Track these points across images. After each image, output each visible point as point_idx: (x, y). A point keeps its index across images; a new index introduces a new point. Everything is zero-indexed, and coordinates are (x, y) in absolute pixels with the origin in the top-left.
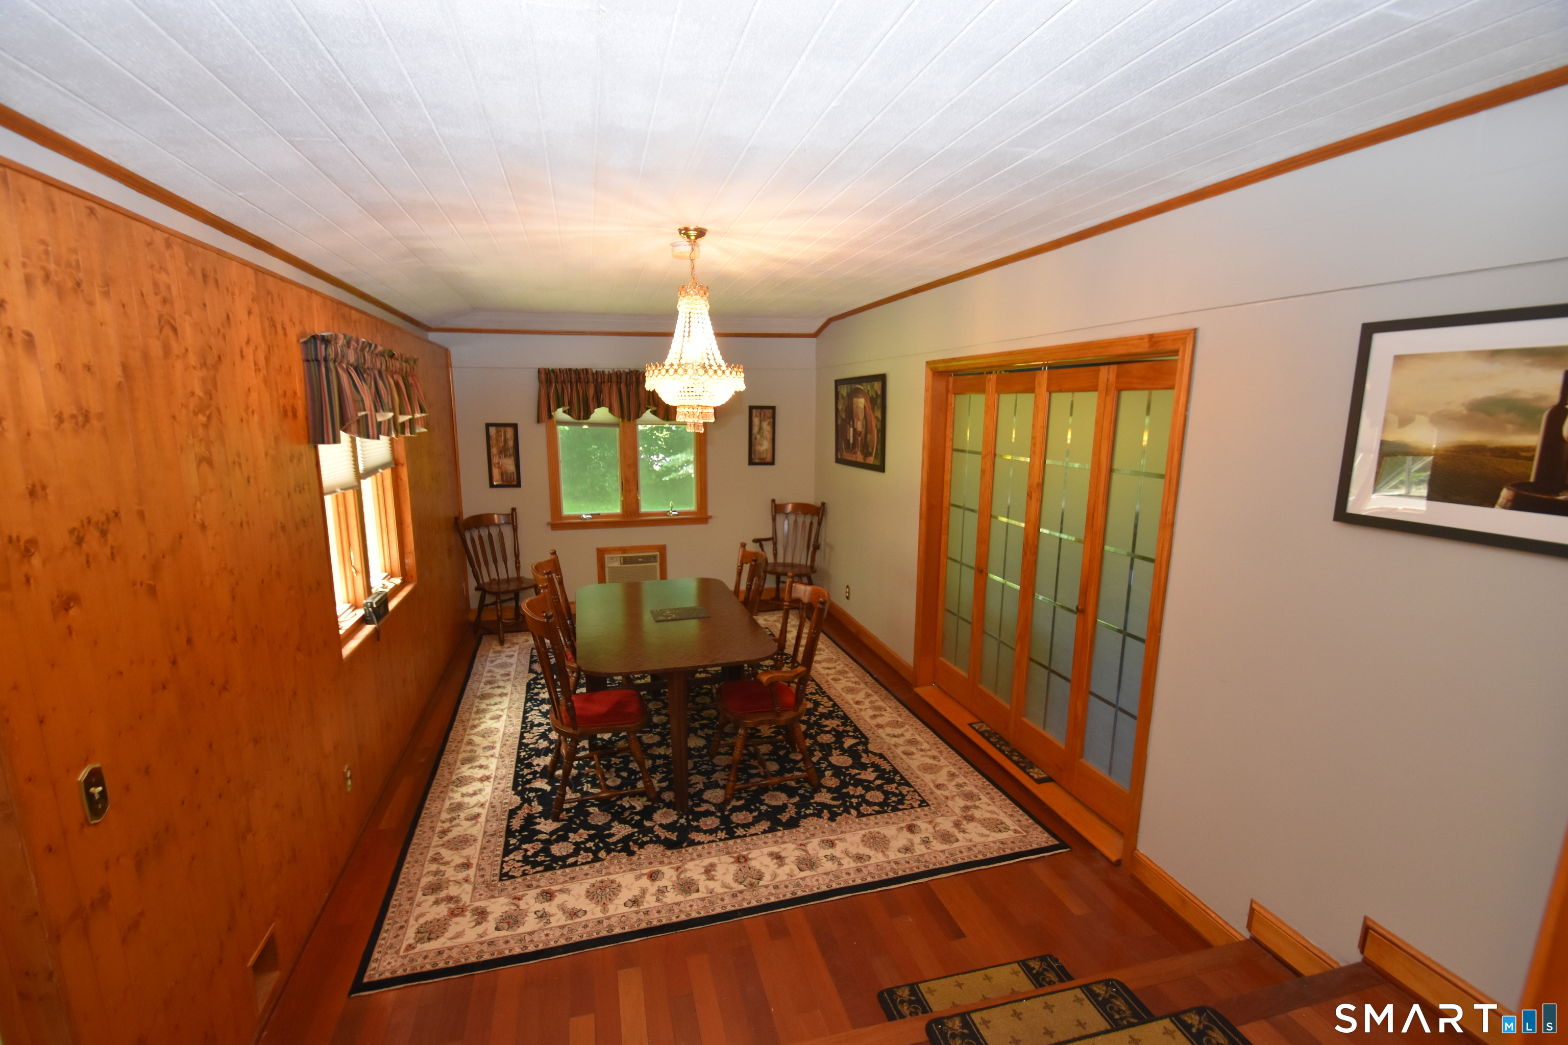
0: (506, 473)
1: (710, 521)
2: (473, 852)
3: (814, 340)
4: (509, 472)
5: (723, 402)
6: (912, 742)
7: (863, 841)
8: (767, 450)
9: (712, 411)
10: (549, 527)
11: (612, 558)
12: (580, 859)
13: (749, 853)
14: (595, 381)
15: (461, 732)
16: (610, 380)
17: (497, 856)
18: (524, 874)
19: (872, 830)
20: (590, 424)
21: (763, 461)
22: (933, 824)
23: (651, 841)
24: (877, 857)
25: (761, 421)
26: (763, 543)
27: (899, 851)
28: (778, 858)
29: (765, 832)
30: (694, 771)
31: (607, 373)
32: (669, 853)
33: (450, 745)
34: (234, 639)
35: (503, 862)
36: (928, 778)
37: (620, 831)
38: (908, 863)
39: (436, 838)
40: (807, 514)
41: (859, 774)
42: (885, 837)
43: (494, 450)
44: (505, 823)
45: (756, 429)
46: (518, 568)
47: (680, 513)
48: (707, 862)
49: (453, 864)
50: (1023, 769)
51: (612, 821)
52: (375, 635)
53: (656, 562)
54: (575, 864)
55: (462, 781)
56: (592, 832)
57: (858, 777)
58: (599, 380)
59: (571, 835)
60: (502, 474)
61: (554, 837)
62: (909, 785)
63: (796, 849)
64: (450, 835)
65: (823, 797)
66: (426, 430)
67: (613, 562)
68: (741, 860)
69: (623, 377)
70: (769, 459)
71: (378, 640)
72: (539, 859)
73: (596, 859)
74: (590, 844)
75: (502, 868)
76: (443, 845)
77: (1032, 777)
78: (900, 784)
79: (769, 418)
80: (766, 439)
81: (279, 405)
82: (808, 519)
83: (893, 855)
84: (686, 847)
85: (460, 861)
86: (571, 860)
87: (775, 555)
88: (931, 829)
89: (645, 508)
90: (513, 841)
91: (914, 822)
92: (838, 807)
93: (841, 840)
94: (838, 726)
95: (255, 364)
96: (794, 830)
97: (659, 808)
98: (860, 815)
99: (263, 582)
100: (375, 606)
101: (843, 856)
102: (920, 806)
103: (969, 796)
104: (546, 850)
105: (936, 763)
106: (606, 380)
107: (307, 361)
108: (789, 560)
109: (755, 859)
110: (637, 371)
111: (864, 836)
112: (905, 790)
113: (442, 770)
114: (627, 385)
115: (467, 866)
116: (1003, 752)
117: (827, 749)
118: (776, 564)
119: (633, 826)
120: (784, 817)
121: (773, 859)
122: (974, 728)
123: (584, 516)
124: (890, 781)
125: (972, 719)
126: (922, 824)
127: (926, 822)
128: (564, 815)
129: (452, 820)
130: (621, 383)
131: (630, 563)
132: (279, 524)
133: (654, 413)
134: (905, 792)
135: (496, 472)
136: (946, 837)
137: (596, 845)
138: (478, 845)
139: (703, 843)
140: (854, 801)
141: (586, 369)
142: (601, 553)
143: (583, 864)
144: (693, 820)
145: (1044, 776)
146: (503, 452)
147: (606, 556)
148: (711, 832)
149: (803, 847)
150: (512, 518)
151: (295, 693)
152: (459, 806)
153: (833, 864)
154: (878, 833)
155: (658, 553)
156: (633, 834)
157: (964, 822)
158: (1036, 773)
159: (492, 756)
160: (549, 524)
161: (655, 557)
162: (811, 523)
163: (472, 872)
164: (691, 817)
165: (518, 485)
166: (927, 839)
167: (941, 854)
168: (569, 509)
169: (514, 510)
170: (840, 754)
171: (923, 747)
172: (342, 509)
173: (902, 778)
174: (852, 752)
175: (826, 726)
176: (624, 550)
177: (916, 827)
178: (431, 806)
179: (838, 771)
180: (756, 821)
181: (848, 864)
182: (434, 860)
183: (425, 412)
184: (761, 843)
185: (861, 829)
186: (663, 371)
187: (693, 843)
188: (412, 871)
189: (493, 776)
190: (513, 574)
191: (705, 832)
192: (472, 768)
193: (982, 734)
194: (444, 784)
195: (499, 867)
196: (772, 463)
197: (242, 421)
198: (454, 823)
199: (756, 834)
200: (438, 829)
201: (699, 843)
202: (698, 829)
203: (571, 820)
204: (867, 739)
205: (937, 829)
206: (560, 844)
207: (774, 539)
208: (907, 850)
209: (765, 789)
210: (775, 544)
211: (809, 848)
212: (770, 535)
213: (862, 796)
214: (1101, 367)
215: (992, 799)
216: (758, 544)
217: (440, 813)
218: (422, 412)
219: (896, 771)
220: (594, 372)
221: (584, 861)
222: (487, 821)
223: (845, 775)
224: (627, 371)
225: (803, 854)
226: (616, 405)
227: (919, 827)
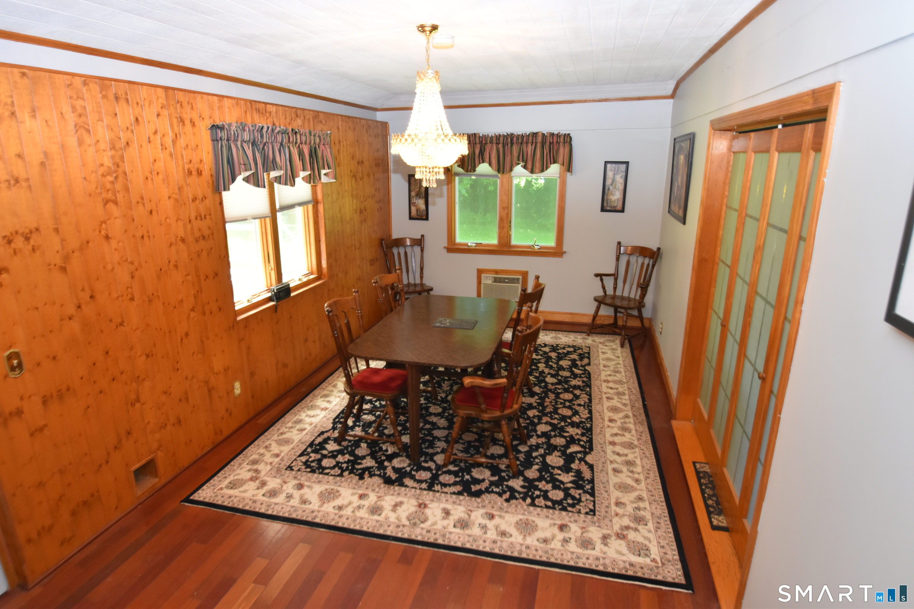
0: (420, 210)
1: (565, 255)
2: (286, 449)
3: (671, 101)
4: (422, 209)
6: (629, 463)
7: (517, 523)
8: (618, 199)
10: (445, 250)
11: (487, 277)
12: (332, 472)
13: (430, 504)
14: (481, 143)
15: (335, 378)
16: (491, 142)
17: (295, 455)
18: (299, 470)
19: (530, 518)
20: (477, 175)
21: (613, 209)
22: (584, 530)
23: (379, 476)
24: (517, 538)
25: (614, 174)
26: (604, 277)
27: (538, 540)
28: (447, 513)
29: (454, 493)
30: (444, 439)
31: (490, 136)
32: (382, 486)
33: (324, 385)
34: (132, 299)
35: (295, 460)
36: (615, 494)
37: (369, 462)
38: (536, 550)
39: (276, 436)
40: (646, 257)
41: (559, 475)
42: (537, 526)
43: (413, 194)
44: (314, 438)
45: (609, 182)
46: (422, 278)
47: (541, 248)
48: (399, 499)
49: (272, 453)
50: (709, 513)
51: (368, 455)
52: (275, 308)
53: (519, 283)
54: (327, 474)
55: (312, 408)
56: (352, 458)
57: (557, 477)
58: (484, 142)
59: (340, 456)
60: (417, 210)
61: (330, 454)
62: (592, 494)
63: (464, 512)
64: (284, 436)
65: (517, 484)
66: (335, 181)
67: (487, 280)
68: (422, 506)
69: (501, 139)
70: (619, 207)
71: (276, 312)
72: (313, 464)
73: (341, 475)
74: (344, 466)
75: (292, 463)
76: (276, 440)
77: (711, 522)
78: (585, 492)
79: (622, 171)
80: (619, 190)
81: (184, 169)
82: (647, 261)
83: (531, 541)
84: (396, 486)
85: (276, 451)
86: (327, 471)
87: (615, 288)
88: (579, 533)
89: (515, 241)
90: (309, 450)
91: (569, 524)
92: (520, 493)
93: (500, 516)
94: (578, 434)
95: (162, 145)
96: (473, 499)
97: (401, 456)
98: (533, 504)
99: (161, 270)
100: (275, 291)
101: (493, 528)
102: (587, 513)
103: (639, 520)
104: (319, 461)
105: (635, 485)
106: (488, 141)
107: (213, 140)
108: (626, 294)
109: (432, 508)
111: (521, 520)
112: (585, 497)
113: (308, 399)
114: (504, 146)
115: (277, 455)
116: (703, 492)
117: (551, 449)
118: (614, 297)
119: (376, 462)
120: (474, 488)
121: (442, 513)
122: (695, 467)
123: (469, 244)
124: (578, 487)
125: (700, 457)
126: (574, 527)
127: (579, 527)
128: (344, 443)
129: (292, 427)
130: (499, 143)
131: (500, 282)
132: (179, 238)
133: (525, 167)
134: (583, 499)
135: (413, 209)
136: (586, 544)
137: (347, 467)
138: (291, 446)
139: (408, 487)
140: (537, 493)
141: (475, 134)
142: (480, 272)
143: (332, 475)
144: (414, 471)
145: (724, 524)
146: (418, 195)
147: (482, 275)
148: (420, 482)
149: (470, 512)
150: (419, 242)
151: (187, 335)
152: (300, 421)
153: (481, 531)
154: (533, 522)
155: (521, 277)
156: (372, 467)
157: (614, 538)
158: (720, 520)
159: (339, 397)
160: (445, 247)
161: (518, 279)
162: (648, 265)
163: (277, 460)
164: (415, 468)
165: (427, 219)
166: (568, 540)
167: (569, 554)
168: (460, 239)
169: (423, 236)
170: (559, 456)
171: (635, 470)
172: (264, 230)
173: (593, 488)
174: (569, 459)
175: (568, 432)
176: (496, 272)
177: (568, 528)
178: (288, 417)
179: (545, 467)
180: (455, 484)
181: (492, 534)
182: (266, 447)
183: (331, 169)
184: (444, 500)
185: (524, 514)
187: (402, 485)
188: (252, 450)
189: (330, 409)
190: (418, 281)
191: (415, 480)
192: (324, 401)
193: (698, 473)
194: (303, 406)
195: (290, 462)
196: (622, 211)
197: (147, 178)
198: (291, 430)
199: (447, 493)
200: (281, 431)
201: (406, 486)
202: (413, 477)
203: (346, 448)
204: (591, 449)
205: (585, 535)
206: (330, 459)
207: (615, 276)
208: (545, 541)
209: (479, 465)
210: (616, 279)
211: (473, 515)
212: (612, 271)
213: (546, 492)
215: (657, 528)
216: (599, 278)
217: (288, 422)
219: (592, 481)
220: (481, 135)
221: (333, 474)
222: (307, 434)
223: (548, 471)
224: (505, 134)
225: (467, 516)
226: (494, 161)
227: (570, 528)
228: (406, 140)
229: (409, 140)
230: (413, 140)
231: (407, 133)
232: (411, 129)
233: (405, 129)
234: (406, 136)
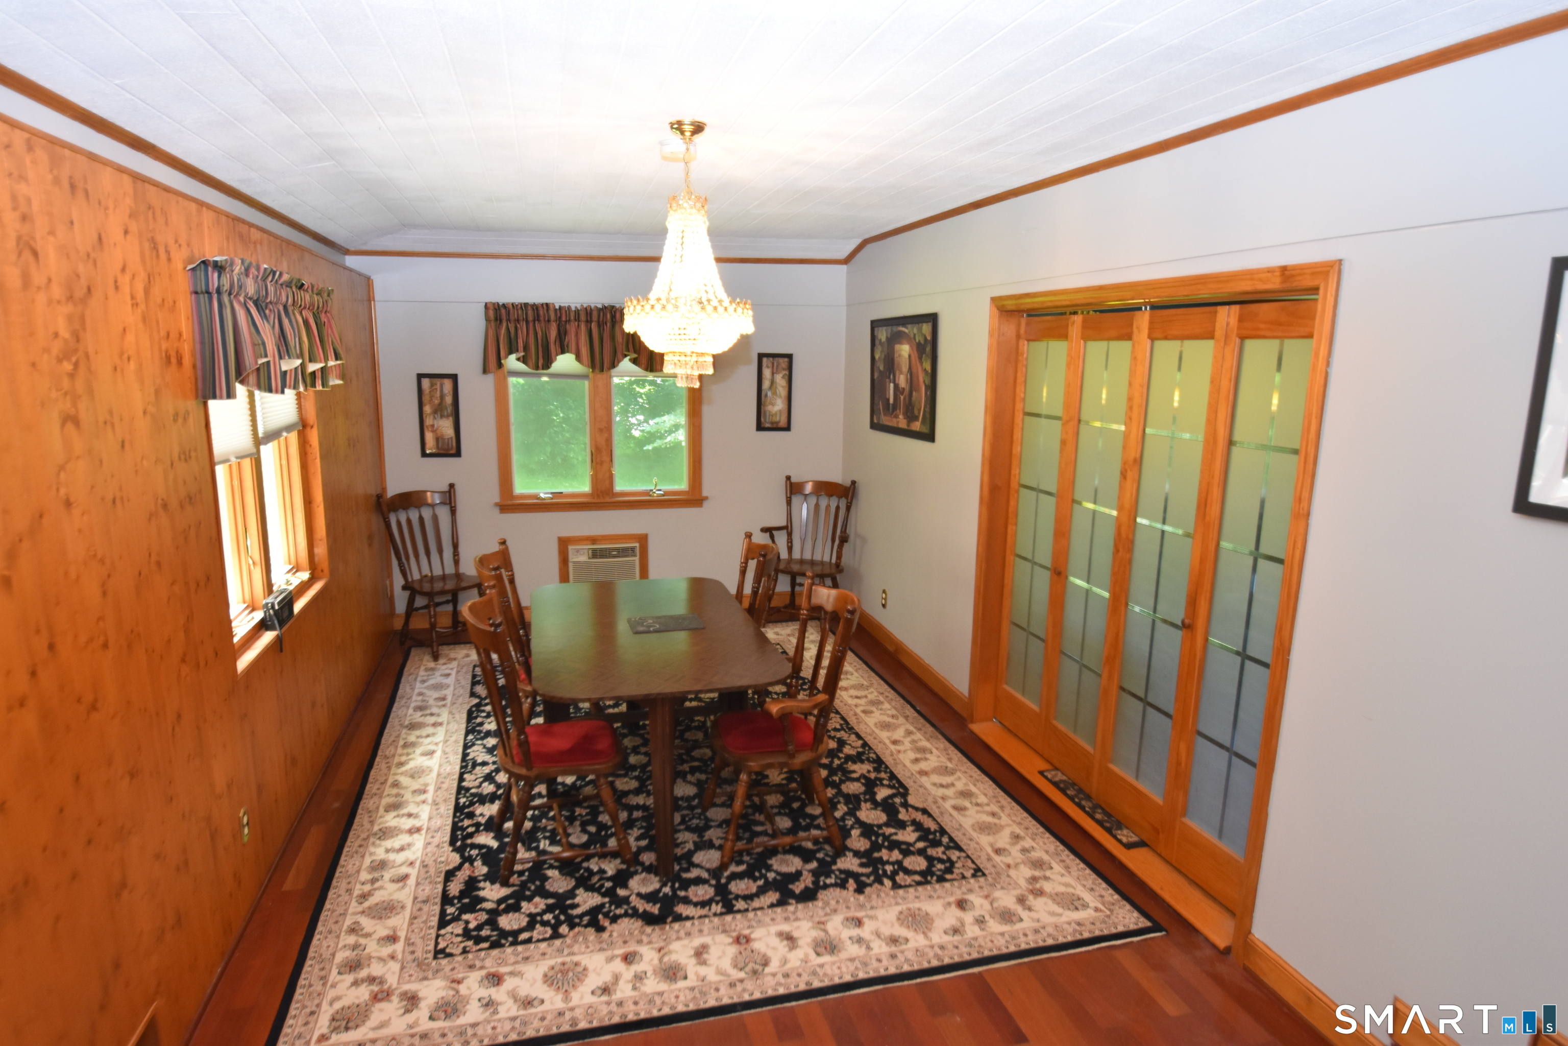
0: (443, 439)
1: (705, 503)
2: (399, 922)
3: (844, 267)
4: (446, 437)
5: (726, 349)
6: (966, 794)
7: (899, 919)
8: (780, 411)
9: (711, 360)
10: (497, 510)
11: (578, 551)
12: (536, 934)
13: (752, 932)
14: (559, 319)
15: (385, 771)
16: (578, 319)
17: (430, 928)
18: (465, 951)
19: (911, 906)
20: (552, 376)
21: (775, 426)
22: (990, 899)
23: (626, 915)
24: (917, 940)
25: (773, 374)
26: (774, 532)
27: (945, 932)
28: (789, 938)
29: (772, 906)
30: (682, 827)
31: (573, 309)
32: (649, 929)
33: (370, 788)
34: (105, 646)
35: (438, 936)
36: (985, 840)
37: (586, 900)
38: (957, 947)
39: (354, 903)
40: (832, 496)
41: (896, 834)
42: (927, 914)
43: (427, 409)
44: (440, 887)
45: (766, 384)
46: (456, 562)
47: (666, 493)
48: (697, 942)
49: (376, 936)
50: (1109, 831)
51: (576, 887)
52: (277, 645)
53: (635, 556)
54: (529, 941)
55: (385, 833)
56: (551, 901)
57: (894, 838)
58: (564, 319)
59: (524, 904)
60: (437, 439)
61: (503, 906)
62: (959, 848)
63: (813, 928)
64: (372, 901)
65: (849, 863)
66: (341, 382)
67: (579, 556)
68: (741, 940)
69: (595, 314)
70: (783, 423)
71: (281, 651)
72: (485, 932)
73: (556, 935)
74: (548, 917)
75: (437, 944)
76: (363, 912)
77: (1120, 841)
78: (948, 848)
79: (784, 369)
80: (780, 397)
81: (160, 350)
82: (834, 502)
83: (937, 937)
84: (672, 922)
85: (383, 932)
86: (524, 936)
87: (790, 549)
88: (987, 906)
89: (621, 485)
90: (450, 910)
91: (966, 897)
92: (868, 876)
93: (871, 917)
94: (869, 772)
95: (133, 298)
96: (810, 904)
97: (636, 873)
98: (896, 886)
99: (140, 574)
100: (277, 607)
101: (873, 937)
102: (974, 876)
103: (1038, 864)
104: (492, 922)
105: (995, 821)
106: (572, 318)
107: (196, 293)
108: (807, 556)
109: (760, 939)
110: (613, 307)
111: (901, 913)
112: (954, 855)
113: (361, 818)
114: (599, 326)
115: (392, 939)
116: (1082, 808)
117: (854, 802)
118: (790, 560)
119: (604, 895)
120: (798, 887)
121: (782, 941)
122: (1046, 777)
123: (542, 495)
124: (936, 844)
125: (1043, 766)
126: (976, 899)
127: (981, 897)
128: (515, 879)
129: (373, 881)
130: (591, 322)
131: (602, 557)
132: (160, 502)
133: (634, 361)
134: (954, 858)
135: (429, 437)
136: (1007, 916)
137: (556, 918)
138: (407, 913)
139: (693, 918)
140: (889, 868)
141: (547, 304)
142: (564, 544)
143: (538, 941)
144: (680, 888)
145: (1134, 839)
146: (439, 410)
147: (570, 547)
148: (704, 904)
149: (822, 926)
150: (449, 496)
151: (179, 717)
152: (382, 865)
153: (860, 947)
154: (919, 909)
155: (637, 545)
156: (602, 905)
157: (1031, 897)
158: (1126, 836)
159: (424, 802)
160: (496, 504)
161: (633, 549)
162: (838, 508)
163: (399, 947)
164: (677, 885)
165: (458, 454)
166: (982, 919)
167: (1000, 937)
168: (522, 486)
169: (452, 486)
170: (871, 809)
171: (979, 801)
172: (236, 483)
173: (951, 839)
174: (887, 806)
175: (854, 772)
176: (593, 540)
177: (969, 903)
178: (347, 863)
179: (868, 830)
180: (761, 891)
181: (880, 948)
182: (352, 930)
183: (341, 359)
184: (767, 919)
185: (897, 904)
186: (648, 307)
187: (679, 918)
188: (325, 944)
189: (425, 827)
190: (450, 569)
191: (696, 905)
192: (398, 816)
193: (1056, 784)
194: (364, 835)
195: (433, 943)
196: (788, 428)
197: (115, 369)
198: (377, 885)
199: (761, 908)
200: (357, 892)
201: (688, 918)
202: (686, 901)
203: (523, 885)
204: (906, 789)
205: (995, 905)
206: (511, 915)
207: (788, 529)
208: (956, 931)
209: (773, 852)
210: (790, 535)
211: (830, 927)
212: (783, 523)
213: (899, 863)
214: (1219, 308)
215: (1067, 868)
216: (768, 534)
217: (358, 872)
218: (337, 359)
219: (943, 831)
220: (557, 307)
221: (541, 937)
222: (418, 884)
223: (877, 835)
224: (600, 306)
225: (822, 934)
226: (585, 351)
227: (972, 902)
228: (653, 307)
229: (658, 307)
230: (664, 307)
231: (652, 296)
232: (658, 289)
233: (649, 289)
234: (652, 302)
